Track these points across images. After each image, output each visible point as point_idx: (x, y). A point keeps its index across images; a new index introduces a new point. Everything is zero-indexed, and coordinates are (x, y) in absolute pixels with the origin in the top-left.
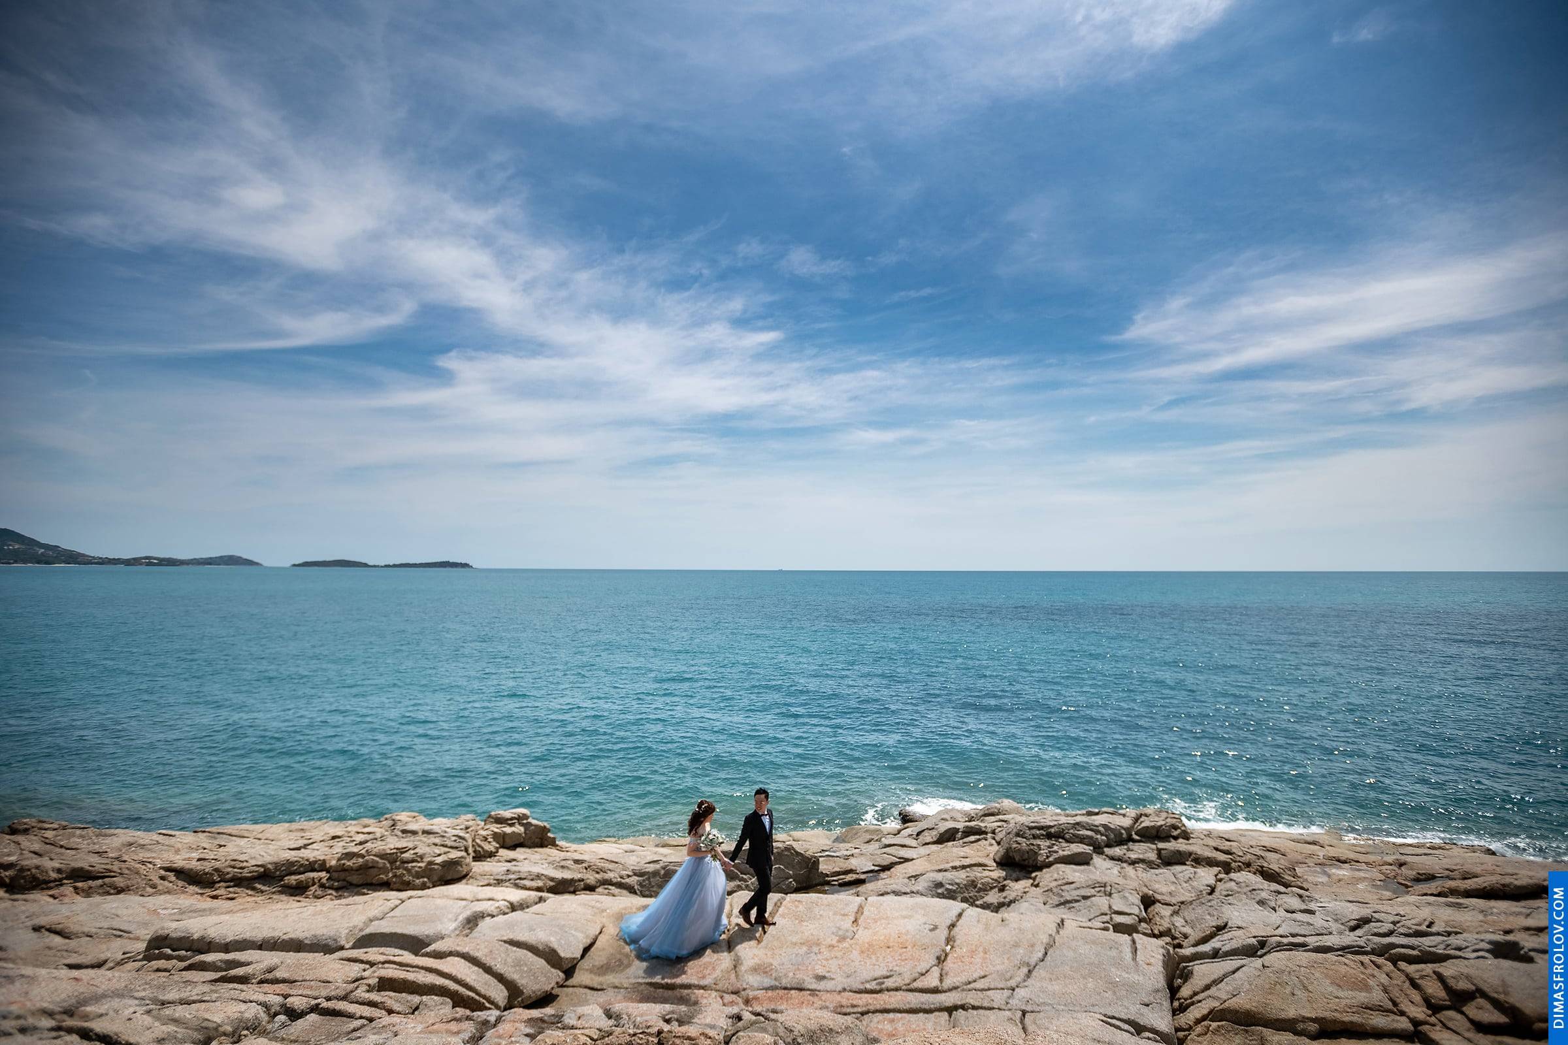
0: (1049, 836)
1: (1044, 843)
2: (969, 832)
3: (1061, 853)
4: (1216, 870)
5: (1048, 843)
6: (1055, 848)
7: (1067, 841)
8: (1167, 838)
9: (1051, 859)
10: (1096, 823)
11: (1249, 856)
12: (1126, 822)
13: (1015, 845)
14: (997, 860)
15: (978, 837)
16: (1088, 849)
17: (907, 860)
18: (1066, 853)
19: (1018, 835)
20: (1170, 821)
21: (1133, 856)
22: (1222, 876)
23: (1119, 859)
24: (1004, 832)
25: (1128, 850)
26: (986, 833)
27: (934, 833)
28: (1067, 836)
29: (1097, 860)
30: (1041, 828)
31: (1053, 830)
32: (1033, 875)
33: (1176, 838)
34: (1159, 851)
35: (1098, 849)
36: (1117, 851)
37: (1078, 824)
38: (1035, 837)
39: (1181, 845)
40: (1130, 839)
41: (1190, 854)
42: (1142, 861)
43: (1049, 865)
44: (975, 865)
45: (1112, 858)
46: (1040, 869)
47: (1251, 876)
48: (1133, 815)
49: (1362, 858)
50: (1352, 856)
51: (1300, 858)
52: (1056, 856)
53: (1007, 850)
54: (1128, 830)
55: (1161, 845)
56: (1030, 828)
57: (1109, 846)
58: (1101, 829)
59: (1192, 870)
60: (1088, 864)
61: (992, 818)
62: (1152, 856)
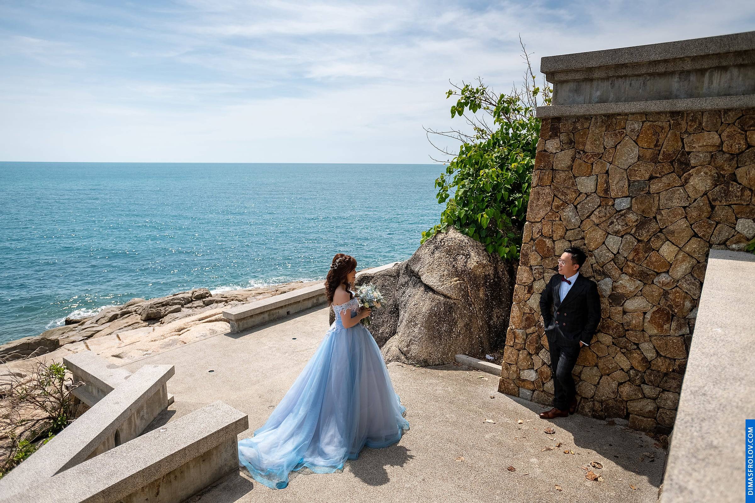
0: (163, 305)
1: (162, 308)
2: (123, 314)
3: (170, 310)
4: (224, 303)
5: (164, 308)
6: (167, 309)
7: (170, 306)
8: (205, 297)
9: (166, 313)
10: (180, 297)
11: (232, 297)
12: (190, 295)
13: (150, 312)
14: (143, 319)
15: (129, 315)
16: (180, 306)
17: (98, 331)
18: (172, 309)
19: (150, 308)
20: (205, 292)
21: (195, 305)
22: (226, 304)
23: (191, 308)
24: (141, 310)
25: (193, 304)
26: (132, 312)
27: (106, 318)
28: (170, 304)
29: (183, 309)
30: (159, 303)
31: (164, 303)
32: (160, 320)
33: (208, 297)
34: (204, 302)
35: (183, 306)
36: (189, 305)
37: (173, 299)
38: (157, 307)
39: (210, 298)
40: (192, 301)
41: (214, 300)
42: (199, 306)
43: (166, 315)
44: (134, 323)
45: (188, 308)
46: (163, 317)
47: (235, 302)
48: (191, 292)
49: (266, 292)
50: (263, 291)
51: (247, 296)
52: (168, 311)
53: (147, 314)
54: (191, 297)
55: (204, 300)
56: (155, 304)
57: (185, 304)
58: (182, 299)
59: (217, 304)
60: (180, 311)
61: (133, 306)
62: (202, 304)
